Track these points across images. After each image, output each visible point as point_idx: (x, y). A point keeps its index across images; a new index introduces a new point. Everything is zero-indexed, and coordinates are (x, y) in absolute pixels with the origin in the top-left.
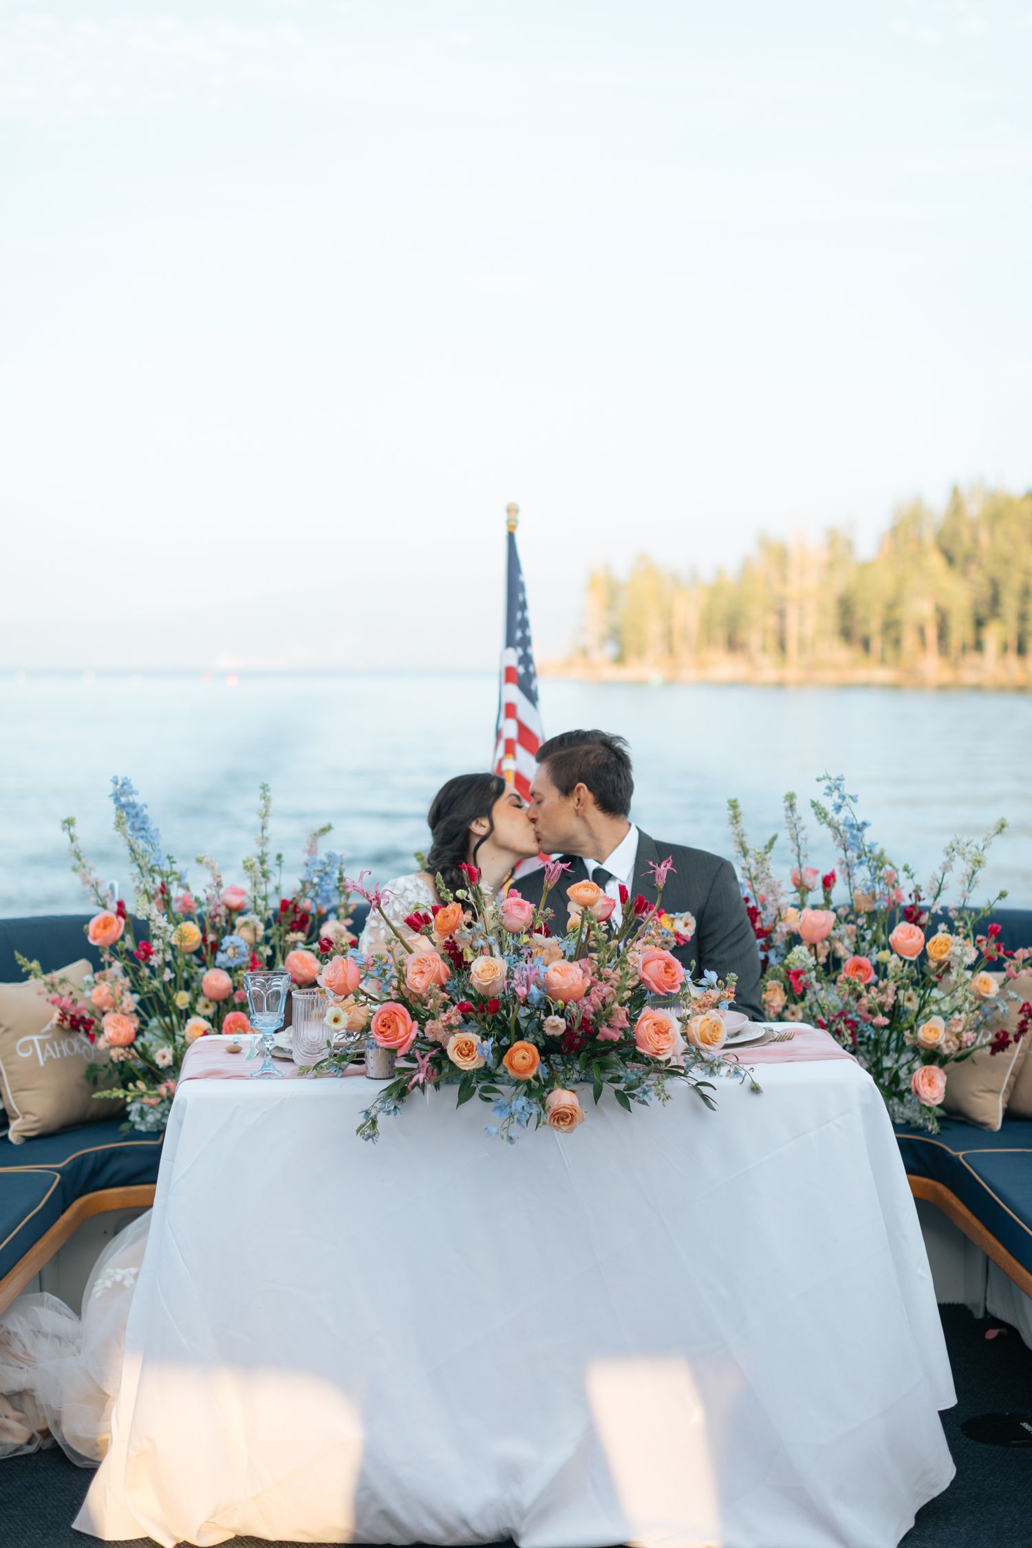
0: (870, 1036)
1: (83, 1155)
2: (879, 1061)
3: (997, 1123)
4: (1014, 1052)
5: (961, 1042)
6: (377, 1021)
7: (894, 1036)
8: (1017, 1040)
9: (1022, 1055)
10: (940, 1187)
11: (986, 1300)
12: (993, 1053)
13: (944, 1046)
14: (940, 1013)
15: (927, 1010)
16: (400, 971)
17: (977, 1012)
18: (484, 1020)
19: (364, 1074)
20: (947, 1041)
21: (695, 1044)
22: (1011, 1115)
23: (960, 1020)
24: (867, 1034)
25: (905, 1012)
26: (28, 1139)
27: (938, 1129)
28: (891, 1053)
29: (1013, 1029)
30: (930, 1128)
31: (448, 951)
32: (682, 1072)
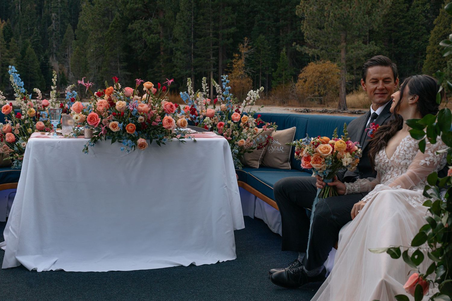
3: (258, 167)
4: (263, 150)
5: (249, 146)
6: (89, 118)
9: (265, 150)
11: (254, 214)
12: (258, 149)
15: (240, 137)
16: (95, 106)
18: (120, 118)
19: (84, 138)
20: (246, 145)
21: (179, 127)
25: (234, 138)
31: (109, 101)
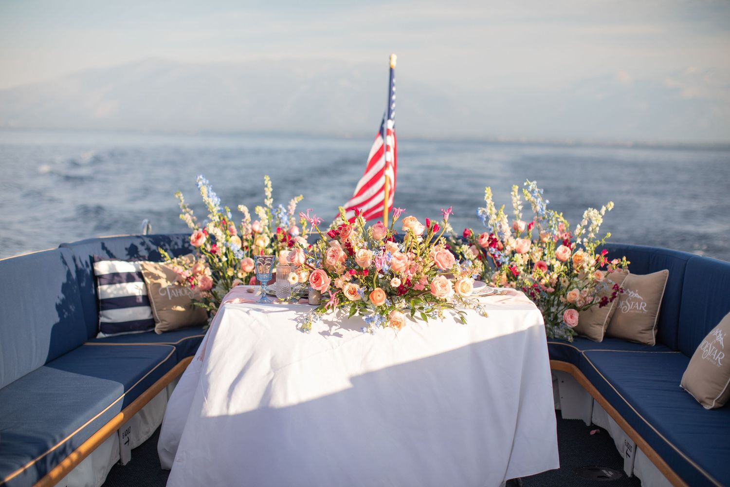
0: (545, 298)
1: (186, 340)
2: (549, 309)
3: (601, 339)
5: (586, 301)
6: (312, 277)
7: (556, 298)
8: (611, 301)
9: (613, 308)
10: (573, 366)
11: (592, 417)
12: (600, 307)
13: (578, 303)
14: (577, 287)
15: (571, 287)
17: (594, 288)
19: (307, 303)
20: (580, 301)
21: (458, 293)
22: (608, 336)
23: (586, 291)
24: (544, 297)
25: (562, 288)
26: (164, 332)
27: (573, 341)
28: (555, 306)
29: (610, 297)
30: (569, 339)
31: (346, 247)
32: (452, 306)
